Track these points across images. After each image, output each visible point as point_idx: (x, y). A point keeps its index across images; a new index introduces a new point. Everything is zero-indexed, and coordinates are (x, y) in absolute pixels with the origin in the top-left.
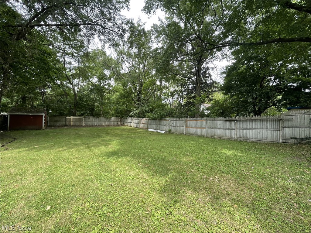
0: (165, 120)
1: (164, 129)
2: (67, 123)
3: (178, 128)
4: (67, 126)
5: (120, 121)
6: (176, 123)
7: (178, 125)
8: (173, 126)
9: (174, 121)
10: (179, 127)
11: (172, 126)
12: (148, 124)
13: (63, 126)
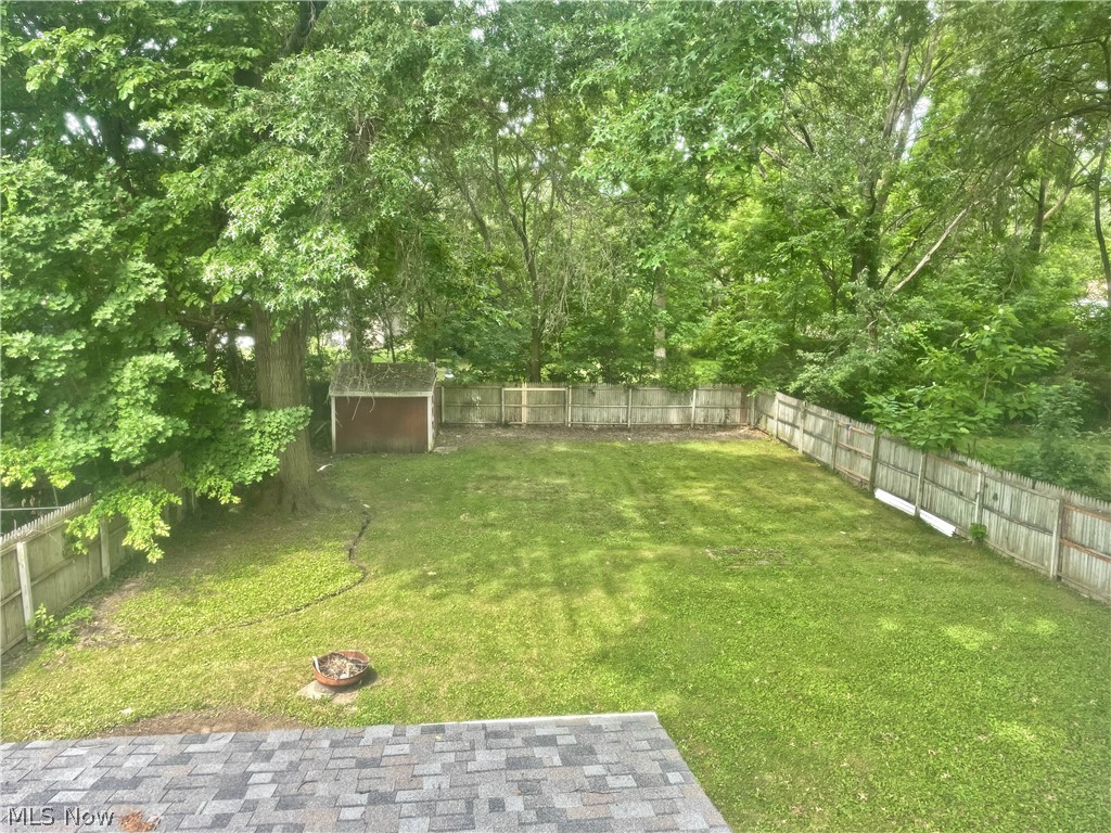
0: (963, 466)
1: (955, 516)
2: (507, 414)
3: (1023, 530)
4: (507, 425)
5: (738, 403)
6: (1016, 500)
7: (1024, 517)
8: (1000, 513)
9: (1008, 489)
10: (1028, 525)
11: (991, 510)
12: (876, 461)
13: (490, 427)
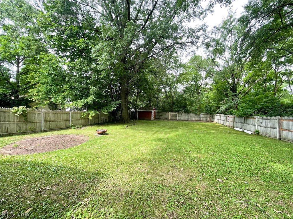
0: (253, 118)
1: (252, 130)
2: (167, 117)
3: (269, 129)
4: (167, 119)
5: (209, 117)
6: (266, 123)
7: (269, 126)
8: (262, 127)
9: (264, 120)
11: (260, 126)
12: (234, 122)
13: (164, 119)
